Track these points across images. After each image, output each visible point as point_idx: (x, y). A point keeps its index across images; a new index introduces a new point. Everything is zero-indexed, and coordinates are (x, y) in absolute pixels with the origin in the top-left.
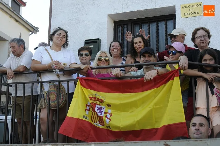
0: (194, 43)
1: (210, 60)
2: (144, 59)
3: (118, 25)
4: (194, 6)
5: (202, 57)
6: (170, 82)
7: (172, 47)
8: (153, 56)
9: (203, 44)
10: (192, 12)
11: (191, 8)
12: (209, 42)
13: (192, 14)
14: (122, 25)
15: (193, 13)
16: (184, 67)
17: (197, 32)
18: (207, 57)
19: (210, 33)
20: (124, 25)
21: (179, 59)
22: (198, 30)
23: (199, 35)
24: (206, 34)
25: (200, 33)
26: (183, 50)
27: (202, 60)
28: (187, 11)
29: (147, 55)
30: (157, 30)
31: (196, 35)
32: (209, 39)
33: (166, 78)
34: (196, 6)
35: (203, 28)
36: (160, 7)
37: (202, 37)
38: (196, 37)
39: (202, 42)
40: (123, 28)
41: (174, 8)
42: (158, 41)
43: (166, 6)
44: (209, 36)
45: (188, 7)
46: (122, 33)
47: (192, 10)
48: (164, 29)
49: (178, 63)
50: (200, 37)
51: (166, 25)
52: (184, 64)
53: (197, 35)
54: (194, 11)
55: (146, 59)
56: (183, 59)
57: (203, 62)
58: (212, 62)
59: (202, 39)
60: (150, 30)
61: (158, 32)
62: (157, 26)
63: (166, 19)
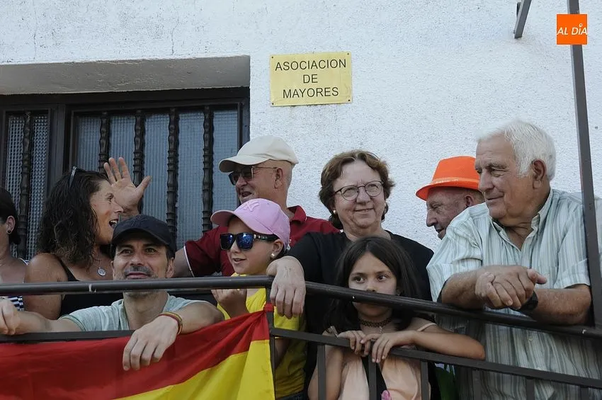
0: (331, 211)
1: (379, 276)
2: (126, 262)
3: (9, 114)
4: (322, 64)
5: (350, 264)
6: (233, 359)
7: (234, 219)
8: (163, 251)
9: (365, 216)
10: (314, 86)
11: (309, 72)
12: (387, 208)
13: (311, 92)
14: (28, 113)
15: (318, 92)
16: (289, 303)
17: (341, 170)
18: (368, 263)
19: (390, 176)
20: (35, 113)
21: (270, 270)
22: (346, 160)
23: (351, 184)
24: (374, 178)
25: (355, 173)
26: (283, 230)
27: (351, 277)
28: (294, 80)
29: (138, 245)
30: (172, 147)
31: (338, 180)
32: (387, 195)
33: (216, 343)
34: (329, 64)
35: (363, 157)
36: (187, 57)
37: (362, 190)
38: (340, 190)
39: (359, 207)
40: (31, 125)
41: (243, 65)
42: (173, 189)
43: (214, 56)
44: (387, 186)
45: (299, 66)
46: (27, 148)
47: (313, 78)
48: (200, 145)
49: (268, 286)
50: (354, 188)
51: (209, 129)
52: (289, 294)
53: (342, 183)
54: (321, 83)
55: (135, 260)
56: (285, 273)
57: (354, 285)
58: (387, 287)
59: (363, 196)
60: (143, 145)
61: (176, 155)
62: (175, 131)
63: (209, 106)
